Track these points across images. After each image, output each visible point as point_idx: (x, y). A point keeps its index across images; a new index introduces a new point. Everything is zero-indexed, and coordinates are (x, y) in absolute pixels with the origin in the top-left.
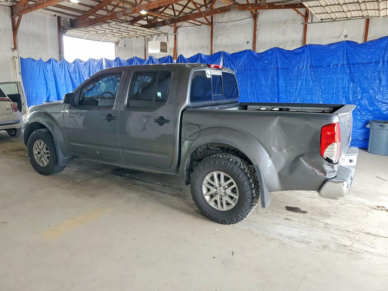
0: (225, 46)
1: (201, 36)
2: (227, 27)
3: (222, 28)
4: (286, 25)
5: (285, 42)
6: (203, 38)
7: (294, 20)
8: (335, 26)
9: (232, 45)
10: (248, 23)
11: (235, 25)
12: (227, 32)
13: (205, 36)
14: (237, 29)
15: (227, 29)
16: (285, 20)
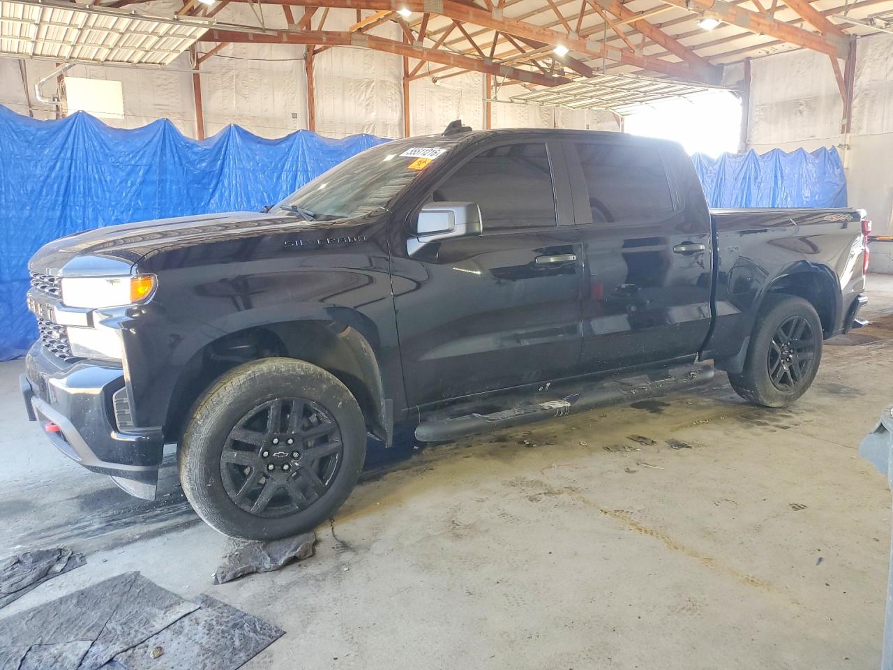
0: (234, 116)
1: (160, 82)
2: (236, 69)
3: (223, 71)
4: (369, 91)
5: (370, 124)
6: (166, 87)
7: (384, 82)
8: (447, 107)
9: (254, 117)
10: (291, 72)
11: (258, 69)
12: (237, 84)
13: (170, 83)
14: (266, 81)
15: (237, 76)
16: (367, 80)
